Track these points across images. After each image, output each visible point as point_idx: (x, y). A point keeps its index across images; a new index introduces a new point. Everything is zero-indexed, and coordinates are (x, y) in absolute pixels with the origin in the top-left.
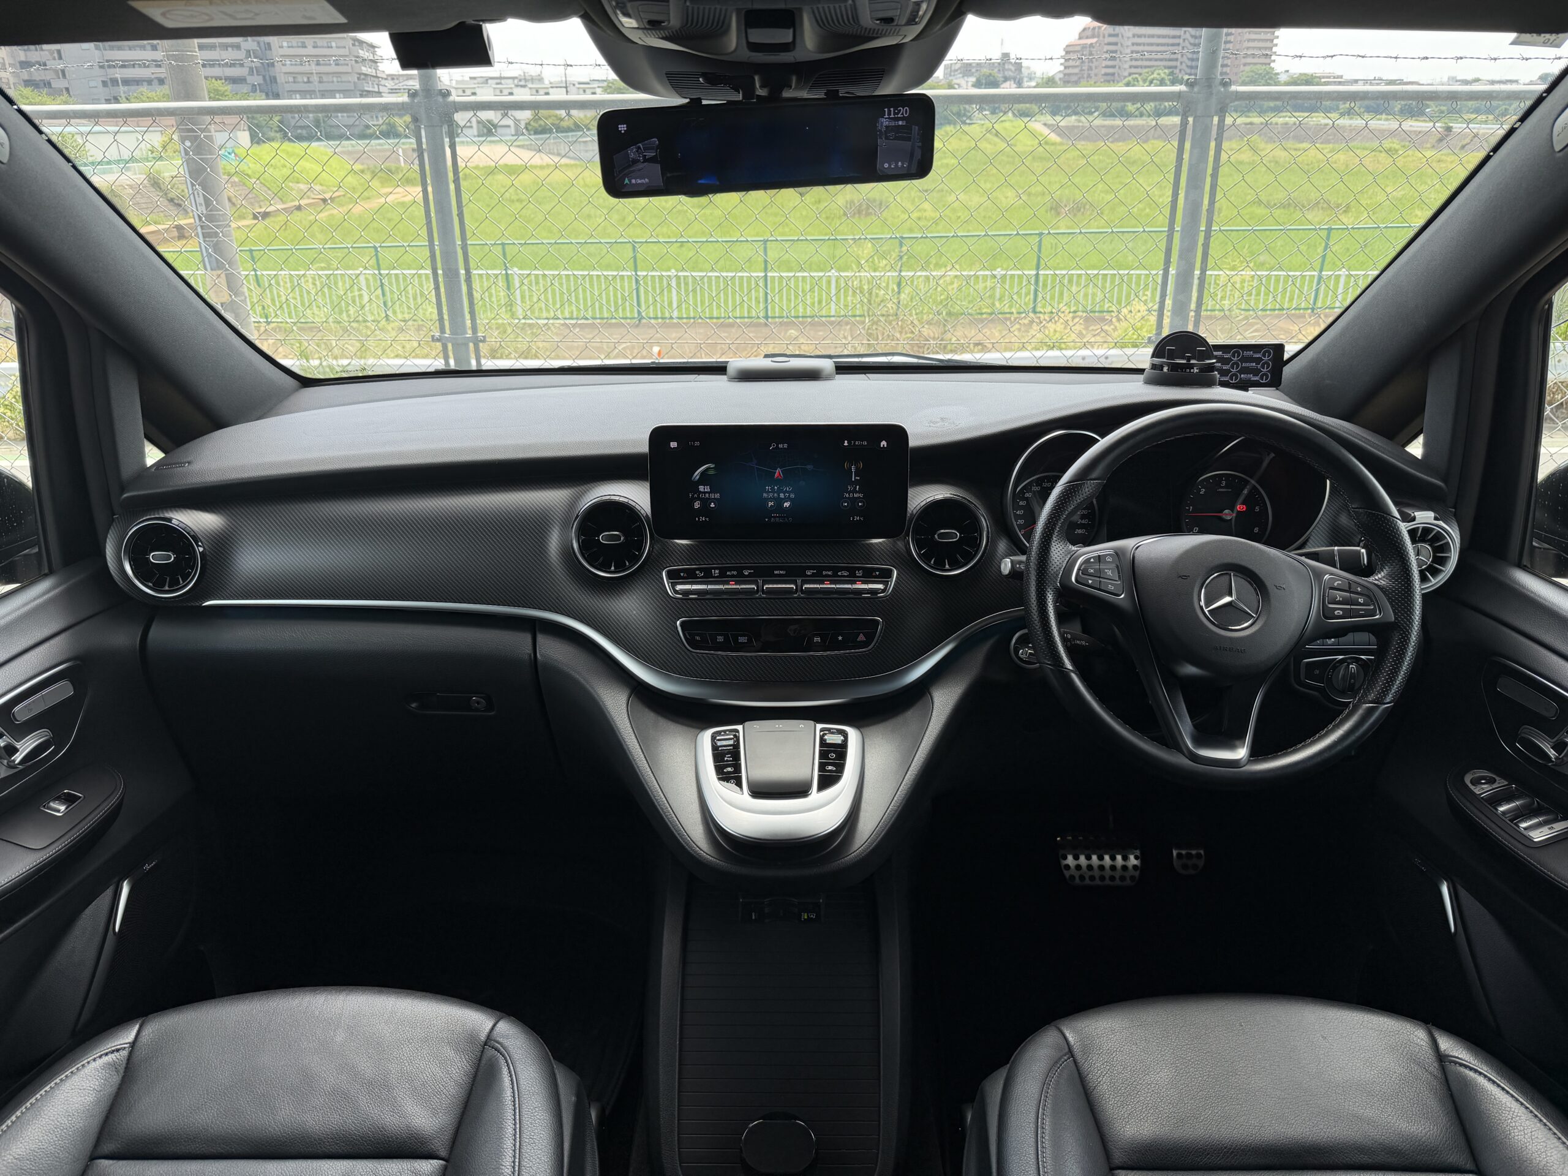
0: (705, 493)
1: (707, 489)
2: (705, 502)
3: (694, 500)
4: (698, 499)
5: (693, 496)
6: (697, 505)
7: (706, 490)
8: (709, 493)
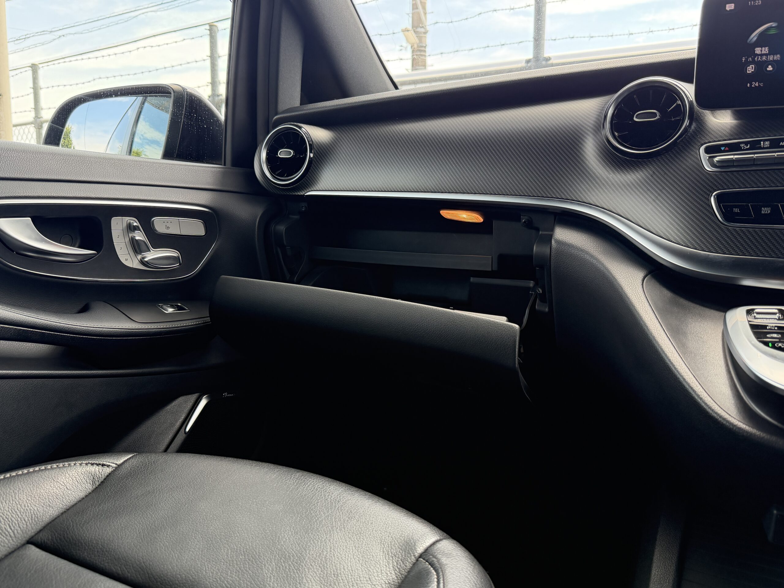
0: (762, 55)
1: (766, 50)
2: (761, 66)
3: (748, 63)
4: (753, 62)
5: (746, 60)
6: (750, 69)
7: (763, 52)
8: (766, 55)
